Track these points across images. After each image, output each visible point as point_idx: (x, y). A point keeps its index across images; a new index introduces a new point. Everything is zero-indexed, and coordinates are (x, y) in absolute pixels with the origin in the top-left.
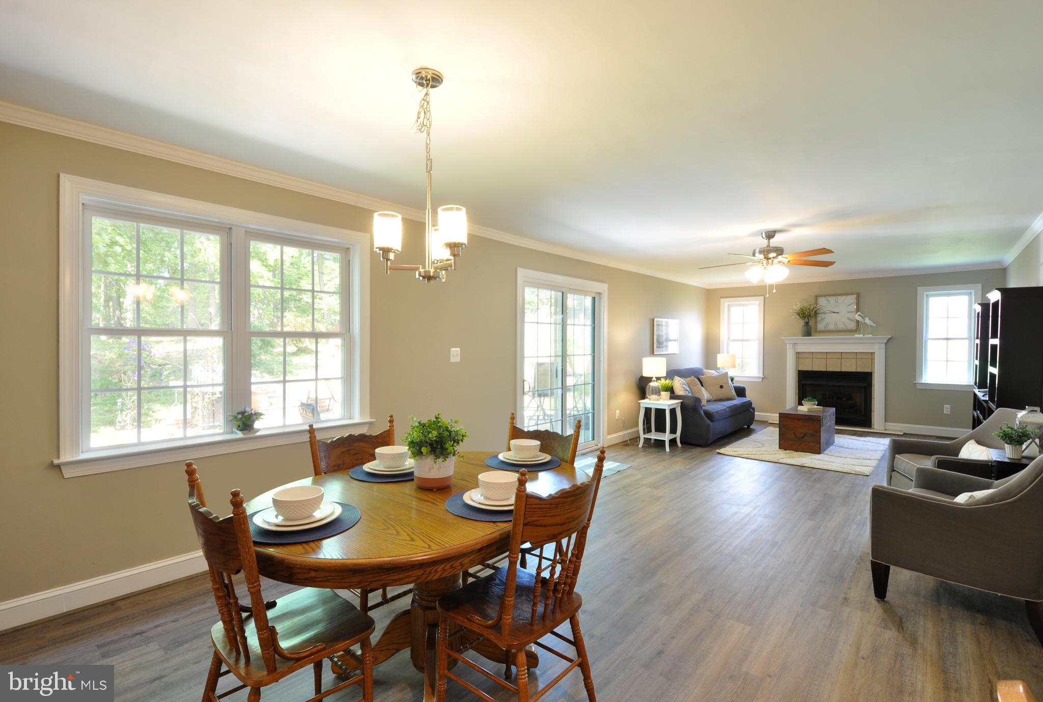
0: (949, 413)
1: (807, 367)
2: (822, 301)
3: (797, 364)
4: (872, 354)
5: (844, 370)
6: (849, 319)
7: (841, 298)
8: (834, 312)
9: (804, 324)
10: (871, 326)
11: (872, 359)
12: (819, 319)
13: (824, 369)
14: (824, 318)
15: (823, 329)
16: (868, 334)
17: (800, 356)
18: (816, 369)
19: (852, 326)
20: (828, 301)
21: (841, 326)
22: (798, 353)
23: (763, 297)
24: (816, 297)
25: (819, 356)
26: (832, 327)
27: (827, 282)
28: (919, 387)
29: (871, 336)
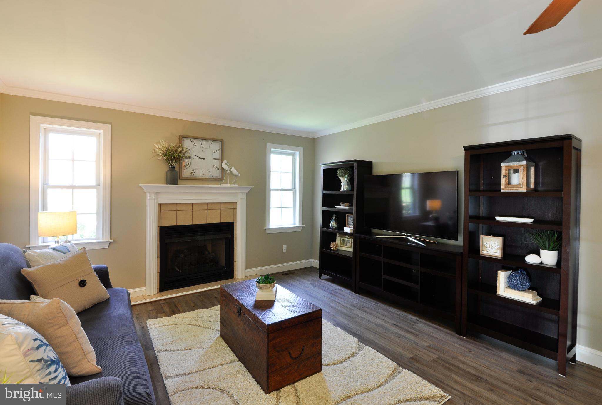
0: (286, 251)
1: (171, 221)
2: (187, 144)
3: (159, 219)
4: (234, 203)
5: (210, 222)
6: (214, 166)
7: (207, 144)
8: (200, 158)
9: (169, 169)
10: (236, 176)
11: (235, 209)
12: (184, 164)
13: (189, 223)
14: (190, 164)
15: (189, 176)
16: (234, 183)
17: (163, 208)
18: (181, 223)
19: (216, 174)
20: (194, 144)
21: (207, 174)
22: (160, 205)
23: (110, 126)
24: (182, 138)
25: (184, 208)
26: (198, 174)
27: (192, 122)
28: (268, 232)
29: (237, 185)
